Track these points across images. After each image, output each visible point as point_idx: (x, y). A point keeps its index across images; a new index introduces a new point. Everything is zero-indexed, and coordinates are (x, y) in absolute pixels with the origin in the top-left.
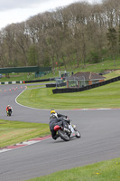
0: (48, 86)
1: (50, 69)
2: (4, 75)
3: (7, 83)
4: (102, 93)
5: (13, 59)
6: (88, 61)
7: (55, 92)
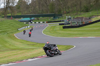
0: (60, 24)
1: (61, 15)
2: (36, 18)
3: (37, 22)
4: (90, 29)
5: (41, 9)
6: (83, 11)
7: (64, 28)
